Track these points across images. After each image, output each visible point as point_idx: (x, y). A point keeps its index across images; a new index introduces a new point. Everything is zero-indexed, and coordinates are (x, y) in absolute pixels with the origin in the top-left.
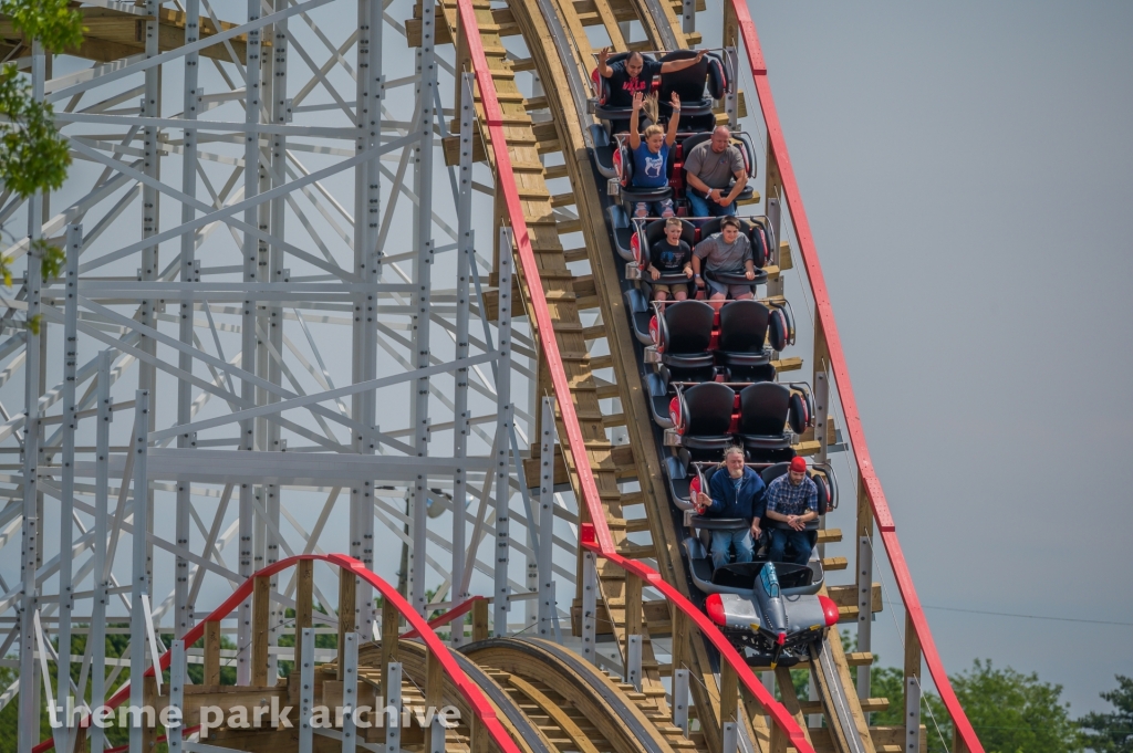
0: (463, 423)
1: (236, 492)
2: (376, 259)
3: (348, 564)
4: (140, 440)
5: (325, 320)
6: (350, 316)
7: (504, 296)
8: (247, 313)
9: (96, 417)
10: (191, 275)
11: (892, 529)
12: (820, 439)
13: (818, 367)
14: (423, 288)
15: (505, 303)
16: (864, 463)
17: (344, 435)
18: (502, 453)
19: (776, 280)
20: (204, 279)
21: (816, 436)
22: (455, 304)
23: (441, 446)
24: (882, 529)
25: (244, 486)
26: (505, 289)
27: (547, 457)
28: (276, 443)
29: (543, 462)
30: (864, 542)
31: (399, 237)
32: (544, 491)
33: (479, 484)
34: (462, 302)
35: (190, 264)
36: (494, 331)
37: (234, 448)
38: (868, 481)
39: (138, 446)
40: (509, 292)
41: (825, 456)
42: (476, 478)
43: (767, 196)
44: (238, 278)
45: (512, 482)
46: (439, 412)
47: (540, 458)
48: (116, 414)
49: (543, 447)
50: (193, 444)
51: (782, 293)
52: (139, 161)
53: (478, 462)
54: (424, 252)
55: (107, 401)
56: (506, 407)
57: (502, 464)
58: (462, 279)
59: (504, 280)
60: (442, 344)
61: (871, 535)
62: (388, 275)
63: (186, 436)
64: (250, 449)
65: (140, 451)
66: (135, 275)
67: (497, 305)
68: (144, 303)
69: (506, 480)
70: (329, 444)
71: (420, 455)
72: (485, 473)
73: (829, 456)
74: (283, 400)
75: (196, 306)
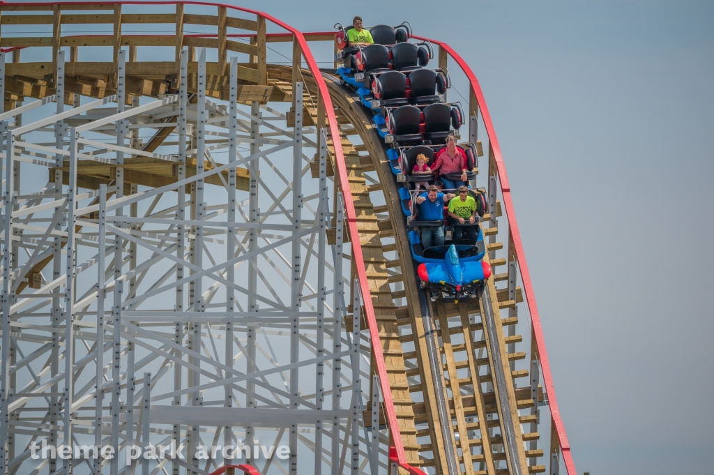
0: (337, 390)
1: (223, 429)
2: (298, 298)
4: (147, 401)
5: (280, 333)
7: (356, 318)
8: (229, 329)
10: (200, 308)
11: (568, 449)
12: (534, 398)
13: (533, 357)
14: (321, 314)
15: (356, 322)
16: (555, 412)
18: (355, 407)
19: (514, 308)
20: (207, 310)
21: (532, 397)
23: (327, 404)
24: (563, 449)
25: (227, 428)
26: (356, 314)
27: (376, 409)
28: (251, 403)
29: (373, 412)
30: (554, 457)
31: (310, 285)
32: (374, 429)
33: (345, 425)
34: (337, 322)
35: (199, 302)
37: (222, 406)
38: (556, 422)
39: (145, 404)
40: (359, 316)
41: (537, 408)
43: (509, 260)
44: (224, 309)
45: (360, 422)
46: (327, 385)
47: (372, 409)
49: (373, 403)
50: (201, 404)
51: (516, 316)
52: (175, 244)
53: (345, 413)
54: (322, 293)
55: (132, 379)
56: (357, 381)
57: (355, 414)
58: (337, 309)
59: (356, 309)
60: (328, 344)
61: (558, 453)
62: (305, 307)
64: (230, 406)
65: (146, 407)
66: (173, 309)
68: (178, 324)
69: (357, 423)
71: (319, 409)
72: (347, 419)
73: (539, 408)
74: (235, 376)
75: (203, 326)
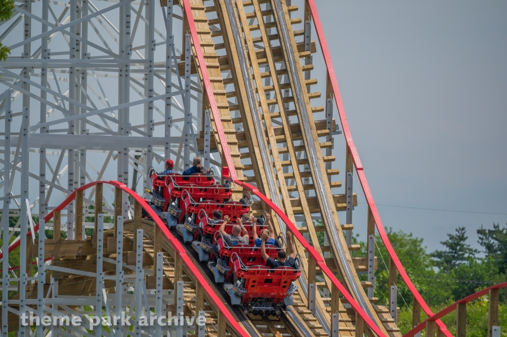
0: (169, 122)
1: (66, 154)
2: (129, 49)
3: (119, 185)
4: (25, 130)
5: (106, 76)
6: (117, 74)
7: (187, 65)
8: (71, 72)
9: (4, 120)
10: (46, 56)
11: (362, 169)
12: (329, 129)
13: (328, 96)
14: (151, 61)
15: (188, 68)
16: (349, 139)
17: (115, 127)
18: (186, 135)
19: (309, 58)
20: (52, 57)
21: (327, 127)
22: (165, 69)
23: (159, 132)
24: (357, 169)
25: (70, 150)
26: (188, 61)
27: (207, 137)
28: (84, 131)
29: (205, 139)
30: (349, 175)
32: (206, 152)
33: (176, 149)
34: (168, 67)
35: (45, 51)
36: (183, 81)
37: (66, 133)
38: (351, 148)
39: (24, 132)
40: (190, 63)
41: (331, 136)
42: (174, 146)
43: (305, 20)
44: (67, 57)
45: (191, 148)
46: (158, 117)
47: (204, 137)
48: (14, 118)
49: (205, 132)
50: (47, 131)
51: (311, 63)
52: (22, 5)
53: (176, 139)
54: (151, 45)
55: (9, 112)
56: (189, 115)
57: (186, 140)
58: (168, 57)
59: (187, 58)
61: (352, 172)
63: (44, 128)
64: (73, 134)
65: (24, 135)
66: (21, 56)
67: (184, 69)
68: (25, 68)
69: (188, 148)
70: (108, 131)
71: (149, 136)
72: (179, 144)
73: (333, 136)
74: (87, 112)
75: (49, 70)
